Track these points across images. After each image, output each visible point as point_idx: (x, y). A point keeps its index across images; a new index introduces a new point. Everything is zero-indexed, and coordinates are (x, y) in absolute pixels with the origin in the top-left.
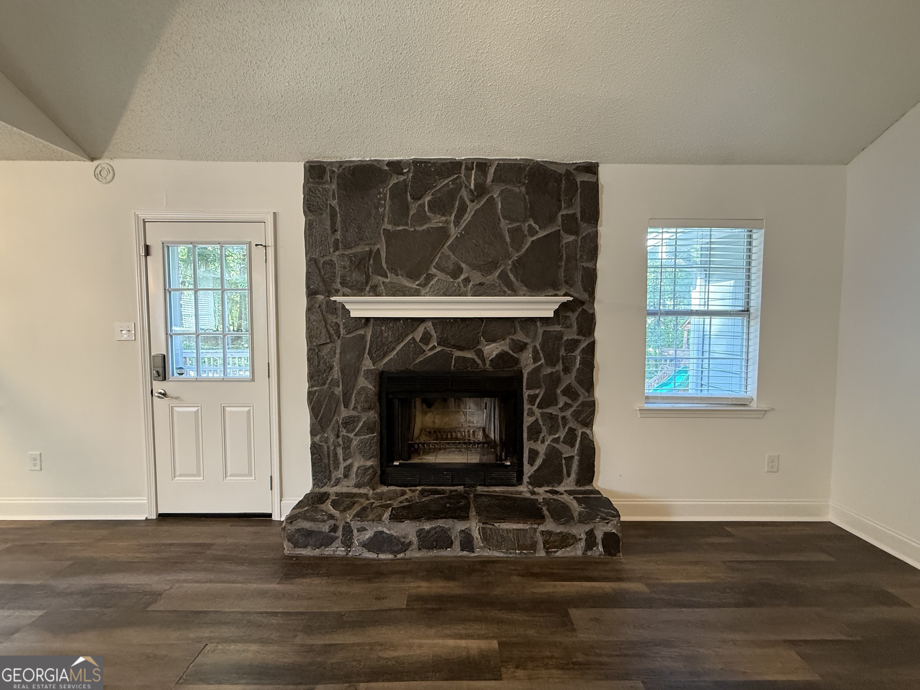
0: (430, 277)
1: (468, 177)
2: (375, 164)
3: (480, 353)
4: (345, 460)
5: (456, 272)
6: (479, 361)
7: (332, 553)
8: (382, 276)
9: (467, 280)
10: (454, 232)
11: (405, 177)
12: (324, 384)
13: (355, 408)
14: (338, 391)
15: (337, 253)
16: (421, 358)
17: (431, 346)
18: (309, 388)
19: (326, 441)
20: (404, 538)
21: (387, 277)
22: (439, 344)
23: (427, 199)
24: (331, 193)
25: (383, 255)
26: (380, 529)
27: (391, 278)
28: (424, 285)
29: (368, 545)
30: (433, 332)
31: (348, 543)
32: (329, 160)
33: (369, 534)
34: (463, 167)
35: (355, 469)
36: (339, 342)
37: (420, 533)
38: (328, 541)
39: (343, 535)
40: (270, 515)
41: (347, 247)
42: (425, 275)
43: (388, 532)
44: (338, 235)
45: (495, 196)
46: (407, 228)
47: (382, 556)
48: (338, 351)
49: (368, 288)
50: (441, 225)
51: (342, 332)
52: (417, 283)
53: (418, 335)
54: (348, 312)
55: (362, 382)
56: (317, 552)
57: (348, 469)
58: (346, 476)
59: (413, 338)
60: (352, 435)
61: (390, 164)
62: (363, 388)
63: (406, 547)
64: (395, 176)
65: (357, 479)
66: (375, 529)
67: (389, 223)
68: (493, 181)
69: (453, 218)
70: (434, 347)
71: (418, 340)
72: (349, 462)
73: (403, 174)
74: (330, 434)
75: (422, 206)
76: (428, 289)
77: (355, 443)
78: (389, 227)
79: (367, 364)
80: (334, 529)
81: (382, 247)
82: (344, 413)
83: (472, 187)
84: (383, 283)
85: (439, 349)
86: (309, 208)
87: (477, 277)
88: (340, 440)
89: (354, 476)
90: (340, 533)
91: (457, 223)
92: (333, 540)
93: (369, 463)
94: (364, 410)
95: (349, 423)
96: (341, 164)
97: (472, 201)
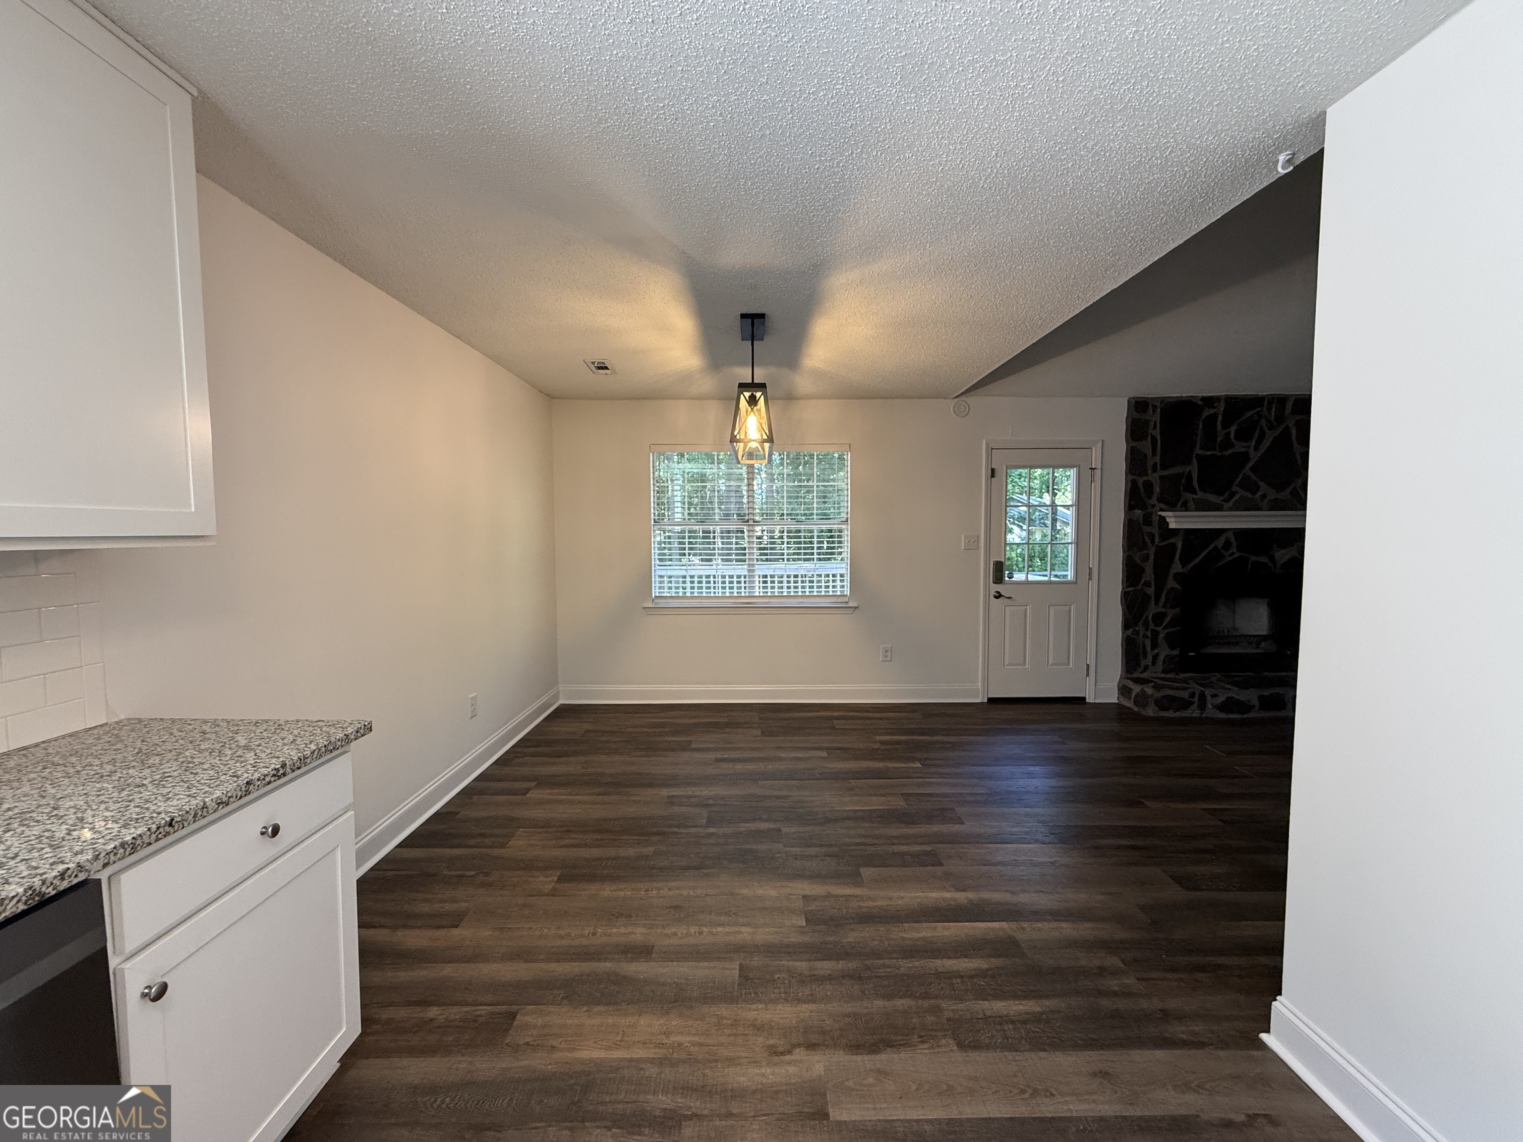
0: (1233, 494)
1: (1269, 409)
2: (1191, 399)
3: (1272, 558)
4: (1152, 649)
5: (1254, 489)
6: (1270, 564)
7: (1189, 715)
8: (1192, 493)
9: (1264, 496)
10: (1255, 456)
11: (1215, 410)
12: (1138, 585)
13: (1164, 606)
14: (1151, 591)
15: (1156, 475)
16: (1221, 563)
17: (1230, 552)
18: (1123, 589)
19: (1137, 633)
20: (1249, 701)
21: (1196, 494)
22: (1237, 551)
23: (1233, 429)
24: (1152, 425)
25: (1195, 476)
26: (1230, 695)
27: (1200, 495)
28: (1227, 501)
29: (1221, 708)
30: (1233, 540)
31: (1202, 706)
32: (1151, 396)
33: (1221, 699)
34: (1266, 402)
35: (1161, 658)
36: (1153, 549)
37: (1261, 698)
38: (1186, 704)
39: (1199, 700)
40: (1084, 698)
41: (1164, 467)
42: (1228, 492)
43: (1237, 697)
44: (1157, 459)
45: (1291, 425)
46: (1214, 452)
47: (1231, 716)
48: (1152, 557)
49: (1180, 504)
50: (1243, 450)
51: (1157, 539)
52: (1222, 498)
53: (1220, 542)
54: (1168, 524)
55: (1171, 583)
56: (1178, 714)
57: (1156, 657)
58: (1154, 663)
59: (1216, 547)
60: (1159, 629)
61: (1204, 399)
62: (1172, 588)
63: (1249, 708)
64: (1207, 409)
65: (1163, 665)
66: (1227, 695)
67: (1202, 448)
68: (1291, 413)
69: (1253, 443)
70: (1233, 554)
71: (1220, 547)
72: (1156, 651)
73: (1214, 407)
74: (1140, 627)
75: (1229, 433)
76: (1231, 504)
77: (1161, 636)
78: (1201, 452)
79: (1177, 567)
80: (1192, 695)
81: (1194, 468)
82: (1153, 609)
83: (1273, 418)
84: (1193, 499)
85: (1237, 555)
86: (1132, 436)
87: (1272, 494)
88: (1149, 634)
89: (1161, 663)
90: (1196, 699)
91: (1256, 448)
92: (1192, 703)
93: (1176, 652)
94: (1172, 607)
95: (1158, 618)
96: (1163, 400)
97: (1270, 429)
